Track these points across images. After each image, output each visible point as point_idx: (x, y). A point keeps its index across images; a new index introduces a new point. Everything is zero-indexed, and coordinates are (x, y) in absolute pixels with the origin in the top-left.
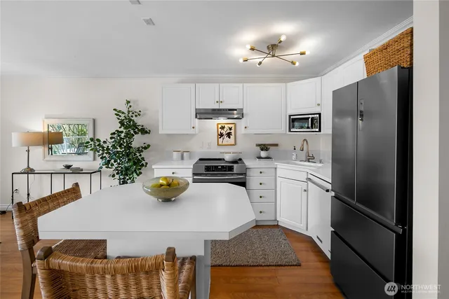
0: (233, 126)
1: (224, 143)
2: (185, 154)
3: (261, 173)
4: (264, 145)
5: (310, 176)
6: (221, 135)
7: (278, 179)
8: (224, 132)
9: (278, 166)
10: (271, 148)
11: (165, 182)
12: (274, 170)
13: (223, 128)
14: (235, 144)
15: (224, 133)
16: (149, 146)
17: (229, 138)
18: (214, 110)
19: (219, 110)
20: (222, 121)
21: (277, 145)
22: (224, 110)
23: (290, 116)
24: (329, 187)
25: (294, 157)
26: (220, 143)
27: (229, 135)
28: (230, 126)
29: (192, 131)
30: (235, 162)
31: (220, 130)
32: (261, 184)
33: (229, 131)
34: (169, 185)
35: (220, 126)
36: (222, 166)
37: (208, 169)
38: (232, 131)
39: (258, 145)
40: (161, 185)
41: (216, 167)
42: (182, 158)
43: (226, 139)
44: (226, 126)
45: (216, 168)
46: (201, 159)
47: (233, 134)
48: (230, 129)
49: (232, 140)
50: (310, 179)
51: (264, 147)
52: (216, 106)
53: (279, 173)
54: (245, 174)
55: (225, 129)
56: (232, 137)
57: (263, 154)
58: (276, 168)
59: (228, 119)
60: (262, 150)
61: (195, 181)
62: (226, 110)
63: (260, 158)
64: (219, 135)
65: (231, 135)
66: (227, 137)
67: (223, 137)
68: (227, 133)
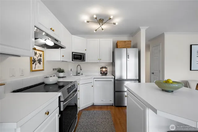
0: (42, 53)
1: (36, 69)
15: (36, 59)
17: (40, 63)
23: (73, 53)
26: (33, 69)
33: (39, 58)
38: (42, 58)
43: (38, 65)
44: (38, 52)
48: (41, 56)
55: (37, 56)
56: (42, 63)
57: (62, 75)
64: (33, 61)
65: (41, 61)
66: (38, 63)
67: (36, 63)
68: (38, 59)
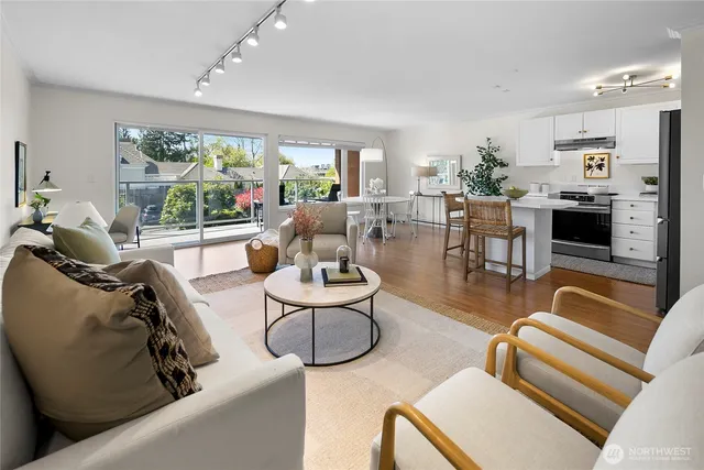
0: (606, 156)
1: (593, 176)
2: (544, 186)
3: (632, 205)
4: (651, 178)
6: (590, 167)
8: (593, 163)
13: (592, 159)
14: (609, 177)
16: (506, 177)
17: (601, 169)
18: (576, 140)
19: (583, 140)
20: (592, 151)
22: (589, 140)
26: (588, 175)
27: (600, 167)
28: (603, 156)
29: (551, 163)
31: (588, 161)
33: (600, 162)
35: (587, 157)
38: (605, 162)
39: (641, 178)
42: (541, 190)
43: (596, 171)
44: (597, 157)
47: (606, 165)
48: (602, 160)
49: (604, 173)
51: (650, 181)
52: (580, 137)
55: (595, 161)
56: (605, 169)
57: (650, 188)
60: (647, 183)
62: (593, 139)
63: (645, 193)
64: (587, 167)
65: (604, 166)
66: (597, 169)
67: (592, 169)
68: (597, 164)
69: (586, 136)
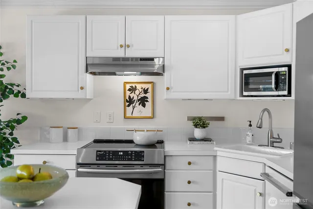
0: (149, 86)
1: (135, 115)
2: (70, 131)
3: (190, 163)
4: (200, 119)
5: (268, 171)
6: (130, 101)
7: (218, 174)
8: (135, 96)
9: (219, 153)
10: (212, 124)
11: (25, 174)
12: (212, 158)
13: (133, 90)
14: (153, 117)
15: (136, 98)
16: (25, 118)
17: (144, 106)
18: (116, 59)
19: (125, 59)
20: (133, 77)
21: (222, 119)
22: (132, 59)
23: (242, 70)
24: (290, 187)
25: (249, 139)
26: (129, 114)
27: (143, 101)
28: (146, 86)
29: (80, 95)
30: (151, 146)
31: (128, 93)
32: (189, 182)
33: (143, 95)
34: (33, 178)
35: (128, 86)
36: (126, 153)
37: (101, 156)
38: (149, 95)
39: (190, 119)
40: (19, 179)
41: (115, 153)
42: (65, 139)
43: (139, 107)
44: (139, 86)
45: (115, 155)
46: (96, 141)
47: (150, 100)
48: (146, 91)
49: (147, 111)
50: (266, 176)
51: (200, 123)
52: (120, 54)
53: (221, 164)
54: (164, 165)
55: (137, 92)
56: (149, 104)
57: (198, 133)
58: (215, 157)
59: (142, 74)
60: (196, 126)
61: (79, 175)
62: (136, 59)
63: (193, 139)
64: (127, 101)
65: (147, 101)
66: (139, 105)
67: (134, 105)
68: (139, 98)
69: (130, 54)
